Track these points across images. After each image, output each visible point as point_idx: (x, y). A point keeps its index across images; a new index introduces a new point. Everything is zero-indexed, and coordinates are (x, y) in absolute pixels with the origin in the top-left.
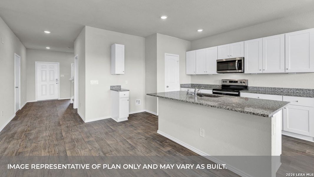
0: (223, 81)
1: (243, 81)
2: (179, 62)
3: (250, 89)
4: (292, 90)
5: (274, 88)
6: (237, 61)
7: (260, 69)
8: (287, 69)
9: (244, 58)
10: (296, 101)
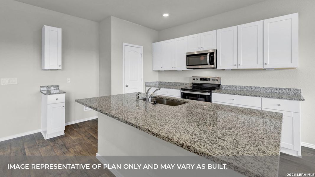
0: (194, 78)
1: (215, 79)
2: (143, 55)
3: (223, 88)
4: (269, 90)
5: (250, 87)
6: (208, 54)
7: (234, 64)
8: (266, 64)
9: (216, 50)
10: (277, 105)
